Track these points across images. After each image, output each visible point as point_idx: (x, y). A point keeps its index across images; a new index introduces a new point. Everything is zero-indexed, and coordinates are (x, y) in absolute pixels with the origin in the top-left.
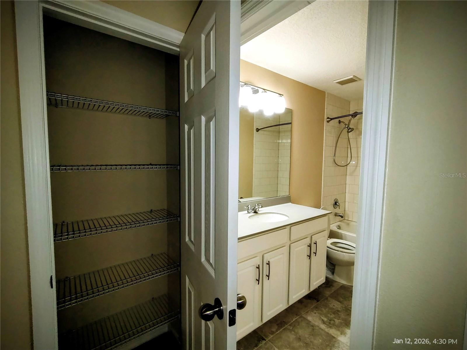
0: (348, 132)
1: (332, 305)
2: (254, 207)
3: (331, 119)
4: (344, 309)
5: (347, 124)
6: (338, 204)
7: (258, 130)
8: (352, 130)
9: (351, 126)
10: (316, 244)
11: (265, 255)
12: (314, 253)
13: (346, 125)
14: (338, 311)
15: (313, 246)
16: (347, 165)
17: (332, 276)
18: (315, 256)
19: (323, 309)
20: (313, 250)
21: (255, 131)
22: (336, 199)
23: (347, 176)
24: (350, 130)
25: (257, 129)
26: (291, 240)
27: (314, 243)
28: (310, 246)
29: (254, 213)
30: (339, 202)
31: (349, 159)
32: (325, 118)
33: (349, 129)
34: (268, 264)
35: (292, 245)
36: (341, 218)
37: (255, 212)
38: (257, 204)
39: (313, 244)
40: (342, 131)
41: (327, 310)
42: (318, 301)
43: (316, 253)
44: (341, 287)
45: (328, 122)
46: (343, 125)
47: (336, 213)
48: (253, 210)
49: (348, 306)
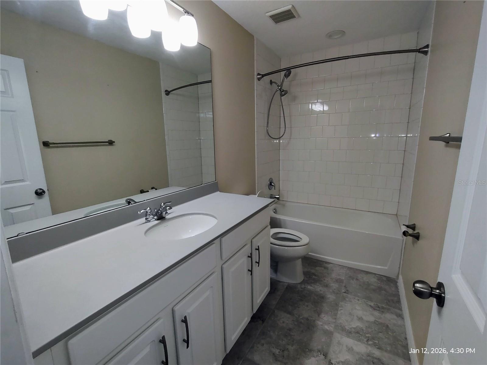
0: (282, 95)
1: (282, 322)
2: (157, 209)
3: (262, 75)
4: (296, 323)
5: (280, 85)
6: (273, 184)
7: (168, 93)
8: (286, 92)
9: (284, 88)
10: (258, 249)
11: (176, 308)
12: (256, 262)
13: (278, 86)
14: (290, 330)
15: (255, 253)
16: (280, 138)
17: (276, 275)
18: (258, 266)
19: (272, 333)
20: (255, 258)
21: (163, 94)
22: (270, 179)
23: (280, 150)
24: (283, 93)
25: (166, 91)
26: (224, 259)
27: (256, 249)
28: (250, 257)
29: (158, 220)
30: (274, 182)
31: (282, 130)
32: (256, 74)
33: (283, 91)
34: (185, 321)
35: (224, 266)
36: (277, 199)
37: (161, 218)
38: (163, 204)
39: (254, 251)
40: (274, 94)
41: (277, 333)
42: (263, 321)
43: (258, 263)
44: (287, 288)
45: (259, 79)
46: (275, 86)
47: (271, 195)
48: (156, 215)
49: (299, 316)
